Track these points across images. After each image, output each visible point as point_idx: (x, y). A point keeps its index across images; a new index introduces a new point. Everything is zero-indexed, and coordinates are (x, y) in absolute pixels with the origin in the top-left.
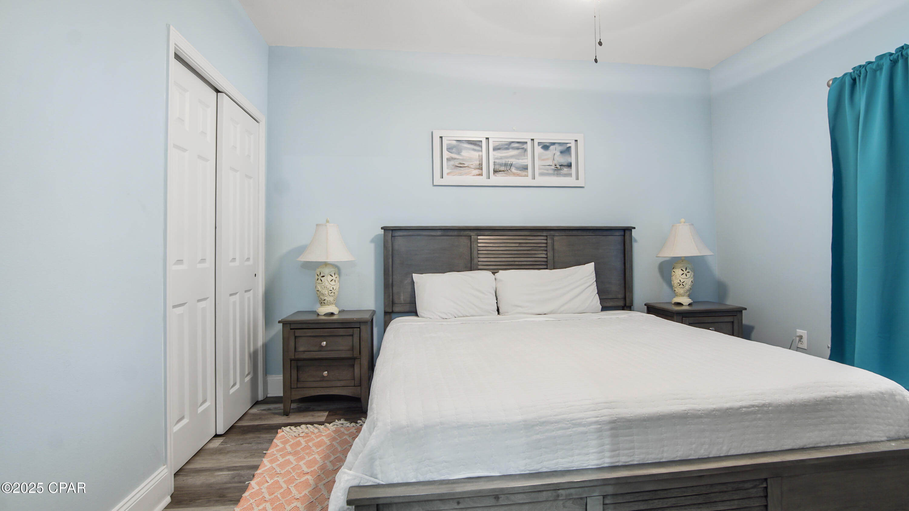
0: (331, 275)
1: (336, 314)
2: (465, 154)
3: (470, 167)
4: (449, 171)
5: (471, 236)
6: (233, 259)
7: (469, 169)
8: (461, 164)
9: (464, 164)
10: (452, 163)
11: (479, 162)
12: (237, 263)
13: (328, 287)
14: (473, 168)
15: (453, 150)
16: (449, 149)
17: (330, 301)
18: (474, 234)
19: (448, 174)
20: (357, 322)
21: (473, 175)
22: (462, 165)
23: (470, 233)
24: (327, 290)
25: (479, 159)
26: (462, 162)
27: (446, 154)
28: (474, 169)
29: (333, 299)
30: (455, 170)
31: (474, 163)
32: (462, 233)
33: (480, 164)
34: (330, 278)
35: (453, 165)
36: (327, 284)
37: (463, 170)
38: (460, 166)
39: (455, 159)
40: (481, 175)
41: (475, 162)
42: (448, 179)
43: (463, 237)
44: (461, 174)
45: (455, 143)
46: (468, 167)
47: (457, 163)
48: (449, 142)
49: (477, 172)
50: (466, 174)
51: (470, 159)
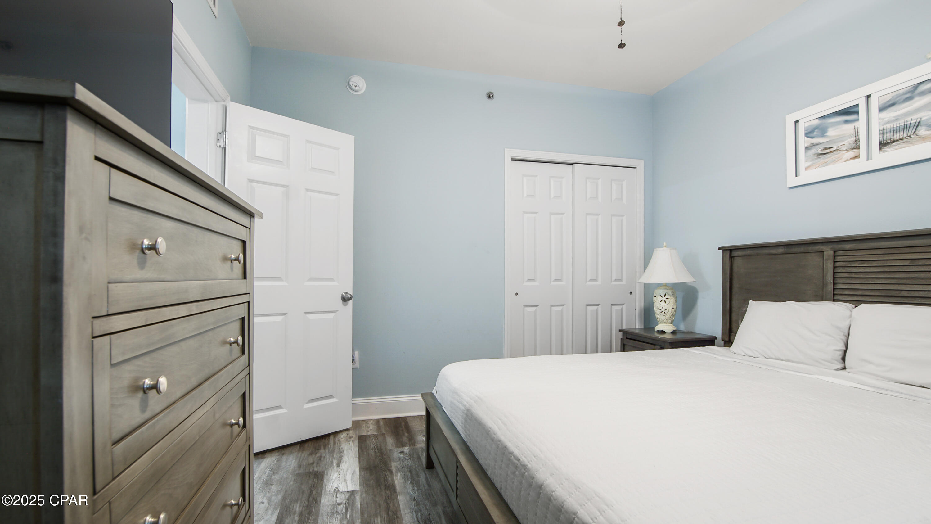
0: (661, 296)
1: (666, 332)
2: (832, 133)
3: (840, 150)
4: (808, 164)
5: (823, 252)
6: (591, 279)
7: (839, 153)
8: (826, 149)
9: (831, 148)
10: (814, 151)
11: (855, 138)
12: (599, 283)
13: (658, 306)
14: (845, 149)
15: (815, 133)
16: (809, 134)
17: (662, 320)
18: (828, 249)
19: (806, 169)
20: (663, 341)
21: (845, 160)
22: (827, 151)
23: (822, 247)
24: (658, 309)
25: (855, 133)
26: (827, 147)
27: (804, 141)
28: (847, 151)
29: (665, 318)
30: (818, 160)
31: (846, 141)
32: (810, 248)
33: (856, 141)
34: (660, 299)
35: (814, 155)
36: (657, 304)
37: (830, 157)
38: (826, 152)
39: (817, 144)
40: (857, 157)
41: (849, 140)
42: (806, 177)
43: (813, 254)
44: (826, 164)
45: (817, 122)
46: (837, 150)
47: (820, 150)
48: (807, 125)
49: (852, 153)
50: (834, 161)
51: (841, 138)
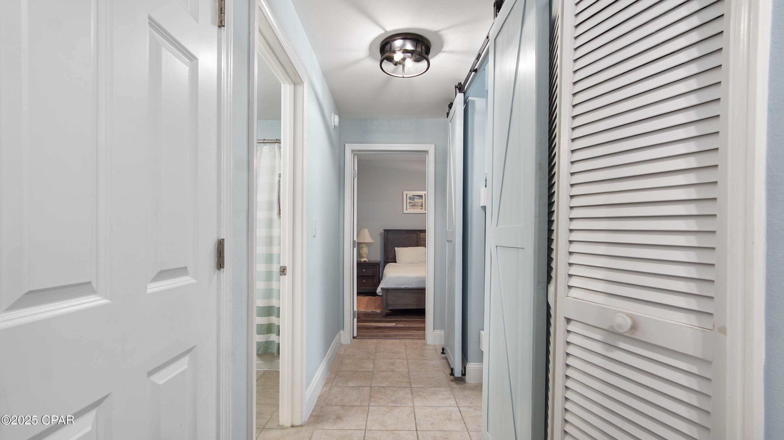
1: (367, 261)
2: (416, 200)
4: (409, 207)
5: (417, 233)
8: (414, 204)
10: (411, 204)
11: (421, 204)
16: (410, 198)
17: (365, 257)
18: (419, 233)
19: (409, 209)
20: (374, 264)
21: (419, 209)
24: (364, 253)
27: (408, 200)
28: (419, 206)
30: (412, 207)
32: (414, 232)
39: (412, 202)
42: (409, 211)
43: (414, 234)
44: (414, 209)
45: (412, 196)
46: (417, 206)
47: (413, 204)
48: (410, 196)
49: (421, 208)
50: (416, 209)
51: (418, 203)
